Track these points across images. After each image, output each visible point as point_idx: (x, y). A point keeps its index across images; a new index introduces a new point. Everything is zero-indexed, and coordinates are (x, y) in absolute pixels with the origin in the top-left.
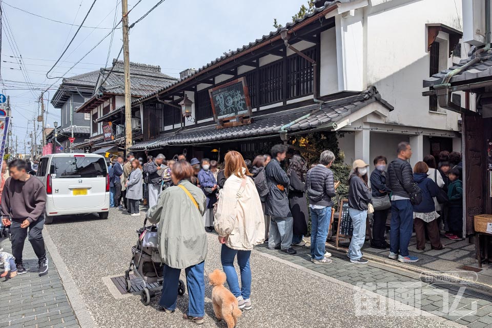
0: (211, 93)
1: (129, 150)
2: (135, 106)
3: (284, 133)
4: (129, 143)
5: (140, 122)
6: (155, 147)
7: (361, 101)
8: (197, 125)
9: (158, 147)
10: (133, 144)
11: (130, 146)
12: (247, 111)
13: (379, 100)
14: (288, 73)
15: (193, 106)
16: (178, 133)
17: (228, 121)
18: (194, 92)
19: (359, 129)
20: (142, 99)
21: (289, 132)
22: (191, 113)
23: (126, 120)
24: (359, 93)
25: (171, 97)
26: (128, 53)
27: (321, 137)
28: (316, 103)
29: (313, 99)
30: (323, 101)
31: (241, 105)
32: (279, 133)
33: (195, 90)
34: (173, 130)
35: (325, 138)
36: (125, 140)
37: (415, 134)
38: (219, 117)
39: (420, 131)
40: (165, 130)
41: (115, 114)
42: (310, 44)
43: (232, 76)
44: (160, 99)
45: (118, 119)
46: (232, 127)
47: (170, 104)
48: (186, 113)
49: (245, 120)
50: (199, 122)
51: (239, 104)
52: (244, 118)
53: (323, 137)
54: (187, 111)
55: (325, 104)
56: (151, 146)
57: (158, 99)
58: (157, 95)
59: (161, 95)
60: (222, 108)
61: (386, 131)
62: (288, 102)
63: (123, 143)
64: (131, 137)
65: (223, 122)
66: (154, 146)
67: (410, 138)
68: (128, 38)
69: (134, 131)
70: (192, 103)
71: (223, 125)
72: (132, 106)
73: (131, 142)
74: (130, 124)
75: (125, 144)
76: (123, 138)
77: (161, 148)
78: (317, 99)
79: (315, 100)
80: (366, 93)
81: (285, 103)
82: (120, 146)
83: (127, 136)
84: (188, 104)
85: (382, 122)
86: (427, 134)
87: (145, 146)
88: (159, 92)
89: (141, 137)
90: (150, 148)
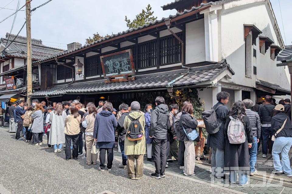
0: (102, 58)
1: (30, 97)
2: (35, 66)
3: (170, 88)
4: (30, 91)
5: (37, 77)
6: (56, 95)
7: (218, 68)
8: (85, 80)
9: (58, 95)
10: (33, 92)
11: (31, 94)
12: (132, 71)
13: (228, 68)
14: (160, 48)
15: (83, 66)
16: (70, 85)
17: (114, 78)
18: (83, 58)
19: (217, 86)
20: (41, 61)
21: (174, 87)
22: (82, 72)
23: (28, 75)
24: (216, 63)
25: (64, 60)
26: (30, 28)
27: (189, 90)
28: (184, 68)
29: (181, 66)
30: (189, 68)
31: (126, 68)
32: (166, 87)
33: (85, 56)
34: (65, 83)
35: (192, 91)
36: (27, 89)
37: (238, 89)
38: (107, 75)
39: (241, 88)
40: (58, 83)
41: (18, 71)
42: (179, 30)
43: (116, 48)
44: (58, 61)
45: (21, 74)
46: (118, 82)
47: (63, 65)
48: (78, 71)
49: (129, 78)
50: (87, 78)
51: (125, 67)
52: (129, 76)
53: (190, 91)
54: (79, 71)
55: (191, 69)
56: (52, 94)
57: (57, 61)
58: (56, 59)
59: (59, 59)
60: (111, 69)
61: (227, 87)
62: (161, 67)
63: (25, 91)
64: (31, 87)
65: (111, 78)
66: (54, 94)
67: (235, 92)
68: (30, 18)
69: (34, 83)
70: (83, 65)
71: (110, 81)
72: (32, 65)
73: (31, 91)
74: (30, 78)
75: (26, 92)
76: (25, 88)
77: (61, 96)
78: (184, 66)
79: (183, 67)
80: (221, 63)
81: (158, 67)
82: (22, 93)
83: (28, 87)
84: (80, 66)
85: (227, 82)
86: (244, 89)
87: (46, 93)
88: (58, 56)
89: (39, 87)
90: (51, 96)
